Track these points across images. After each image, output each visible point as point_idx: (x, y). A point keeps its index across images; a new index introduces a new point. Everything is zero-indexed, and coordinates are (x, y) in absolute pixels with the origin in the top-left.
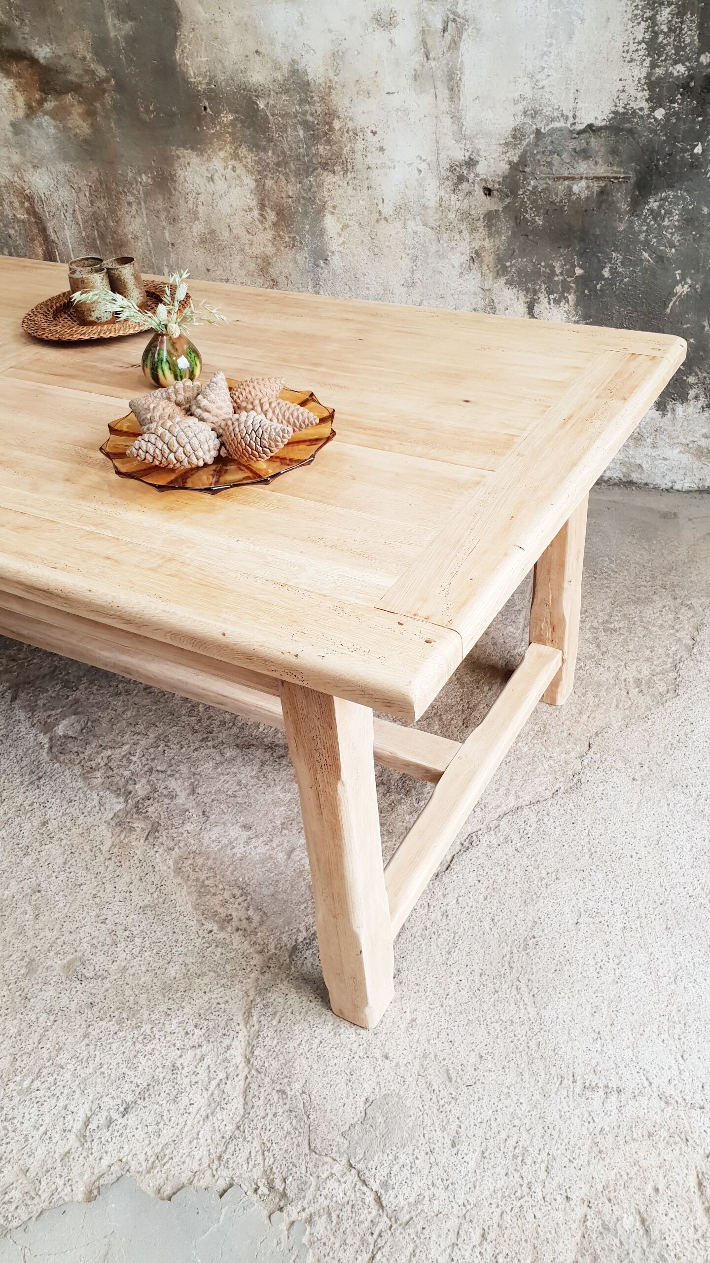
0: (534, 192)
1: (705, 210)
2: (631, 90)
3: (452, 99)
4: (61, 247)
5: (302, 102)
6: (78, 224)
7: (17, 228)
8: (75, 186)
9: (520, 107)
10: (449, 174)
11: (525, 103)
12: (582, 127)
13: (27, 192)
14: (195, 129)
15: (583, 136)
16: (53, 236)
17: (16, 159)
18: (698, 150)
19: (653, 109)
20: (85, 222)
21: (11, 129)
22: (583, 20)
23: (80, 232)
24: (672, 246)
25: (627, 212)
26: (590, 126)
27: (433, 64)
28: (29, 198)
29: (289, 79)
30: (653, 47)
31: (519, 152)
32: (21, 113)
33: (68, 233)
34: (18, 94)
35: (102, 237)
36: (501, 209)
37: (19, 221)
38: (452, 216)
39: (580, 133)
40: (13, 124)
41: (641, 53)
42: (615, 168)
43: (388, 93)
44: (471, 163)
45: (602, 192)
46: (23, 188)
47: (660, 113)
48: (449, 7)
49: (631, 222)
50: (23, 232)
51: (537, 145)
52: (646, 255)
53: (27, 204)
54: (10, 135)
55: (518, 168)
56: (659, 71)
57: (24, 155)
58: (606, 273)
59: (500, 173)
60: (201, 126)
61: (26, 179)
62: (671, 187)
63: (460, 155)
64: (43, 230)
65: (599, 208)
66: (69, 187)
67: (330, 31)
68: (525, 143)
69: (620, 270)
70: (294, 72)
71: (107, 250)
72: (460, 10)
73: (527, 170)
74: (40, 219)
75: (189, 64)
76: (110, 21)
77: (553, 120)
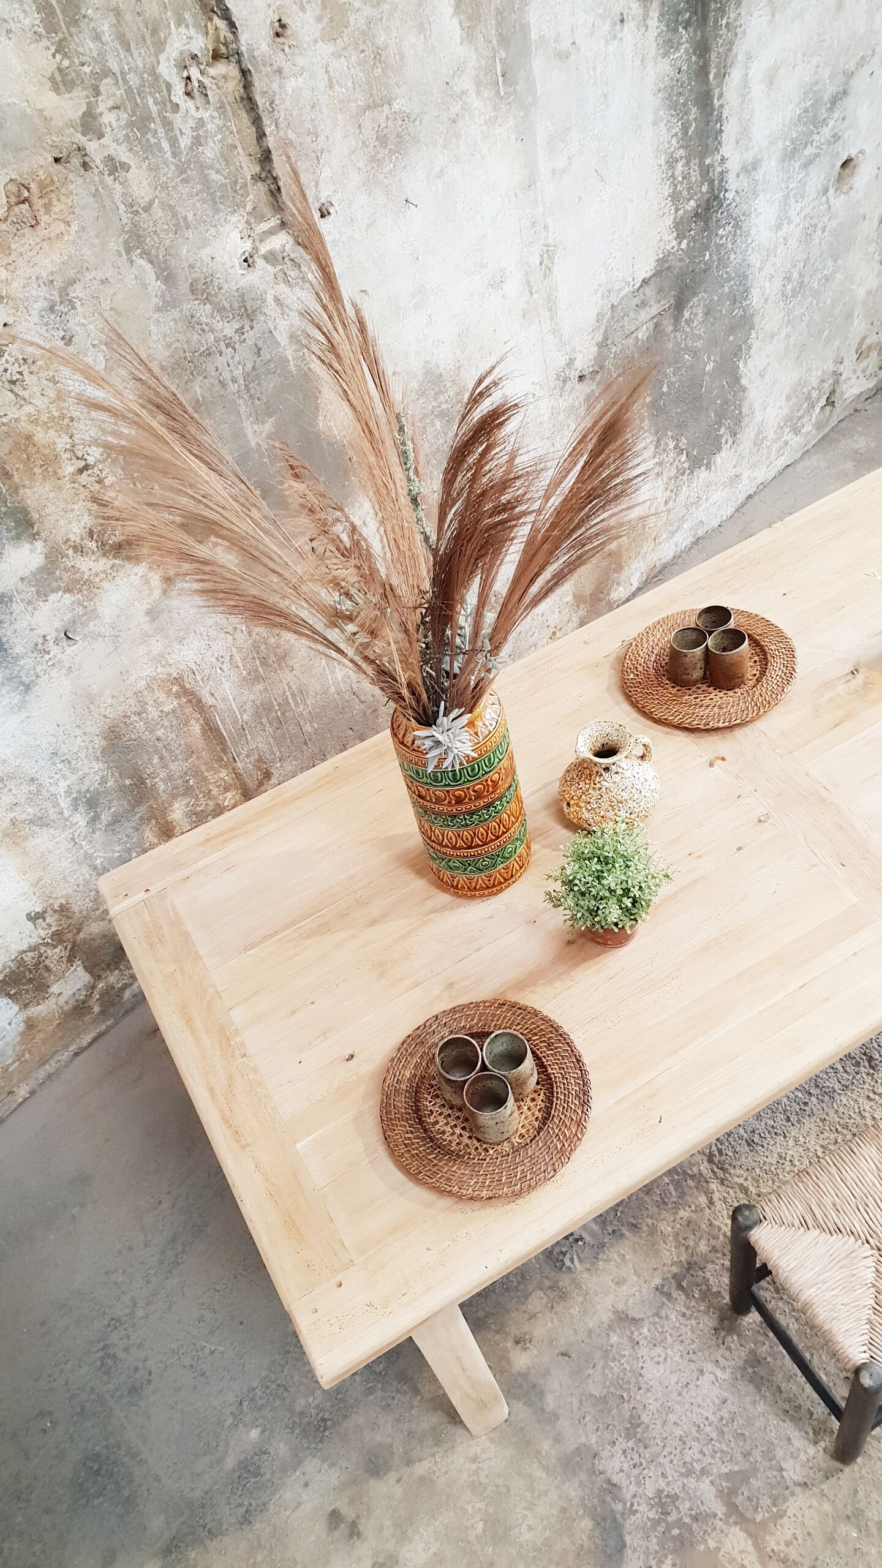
0: (615, 358)
1: (716, 298)
2: (666, 238)
3: (552, 318)
4: (221, 706)
5: (438, 394)
6: (238, 667)
7: (166, 724)
8: (230, 629)
9: (599, 294)
10: (556, 383)
11: (601, 289)
12: (639, 284)
13: (175, 675)
14: (344, 485)
15: (642, 290)
16: (209, 700)
17: (157, 647)
18: (707, 257)
19: (680, 243)
20: (244, 660)
21: (148, 618)
22: (632, 201)
23: (241, 674)
24: (700, 337)
25: (672, 332)
26: (644, 281)
27: (535, 296)
28: (178, 680)
29: (424, 381)
30: (675, 197)
31: (602, 331)
32: (157, 592)
33: (226, 686)
34: (152, 574)
35: (264, 661)
36: (595, 387)
37: (167, 714)
38: (561, 417)
39: (638, 290)
40: (149, 613)
41: (668, 205)
42: (662, 303)
43: (505, 343)
44: (571, 362)
45: (656, 326)
46: (170, 675)
47: (684, 245)
48: (542, 242)
49: (675, 337)
50: (175, 722)
51: (613, 318)
52: (686, 357)
53: (175, 689)
54: (146, 626)
55: (603, 345)
56: (680, 212)
57: (167, 637)
58: (665, 389)
59: (592, 357)
60: (348, 479)
61: (171, 662)
62: (695, 294)
63: (562, 362)
64: (198, 704)
65: (656, 340)
66: (223, 635)
67: (454, 316)
68: (605, 322)
69: (673, 380)
70: (428, 372)
71: (270, 672)
72: (551, 241)
73: (609, 342)
74: (193, 694)
75: (332, 424)
76: (249, 432)
77: (621, 290)
